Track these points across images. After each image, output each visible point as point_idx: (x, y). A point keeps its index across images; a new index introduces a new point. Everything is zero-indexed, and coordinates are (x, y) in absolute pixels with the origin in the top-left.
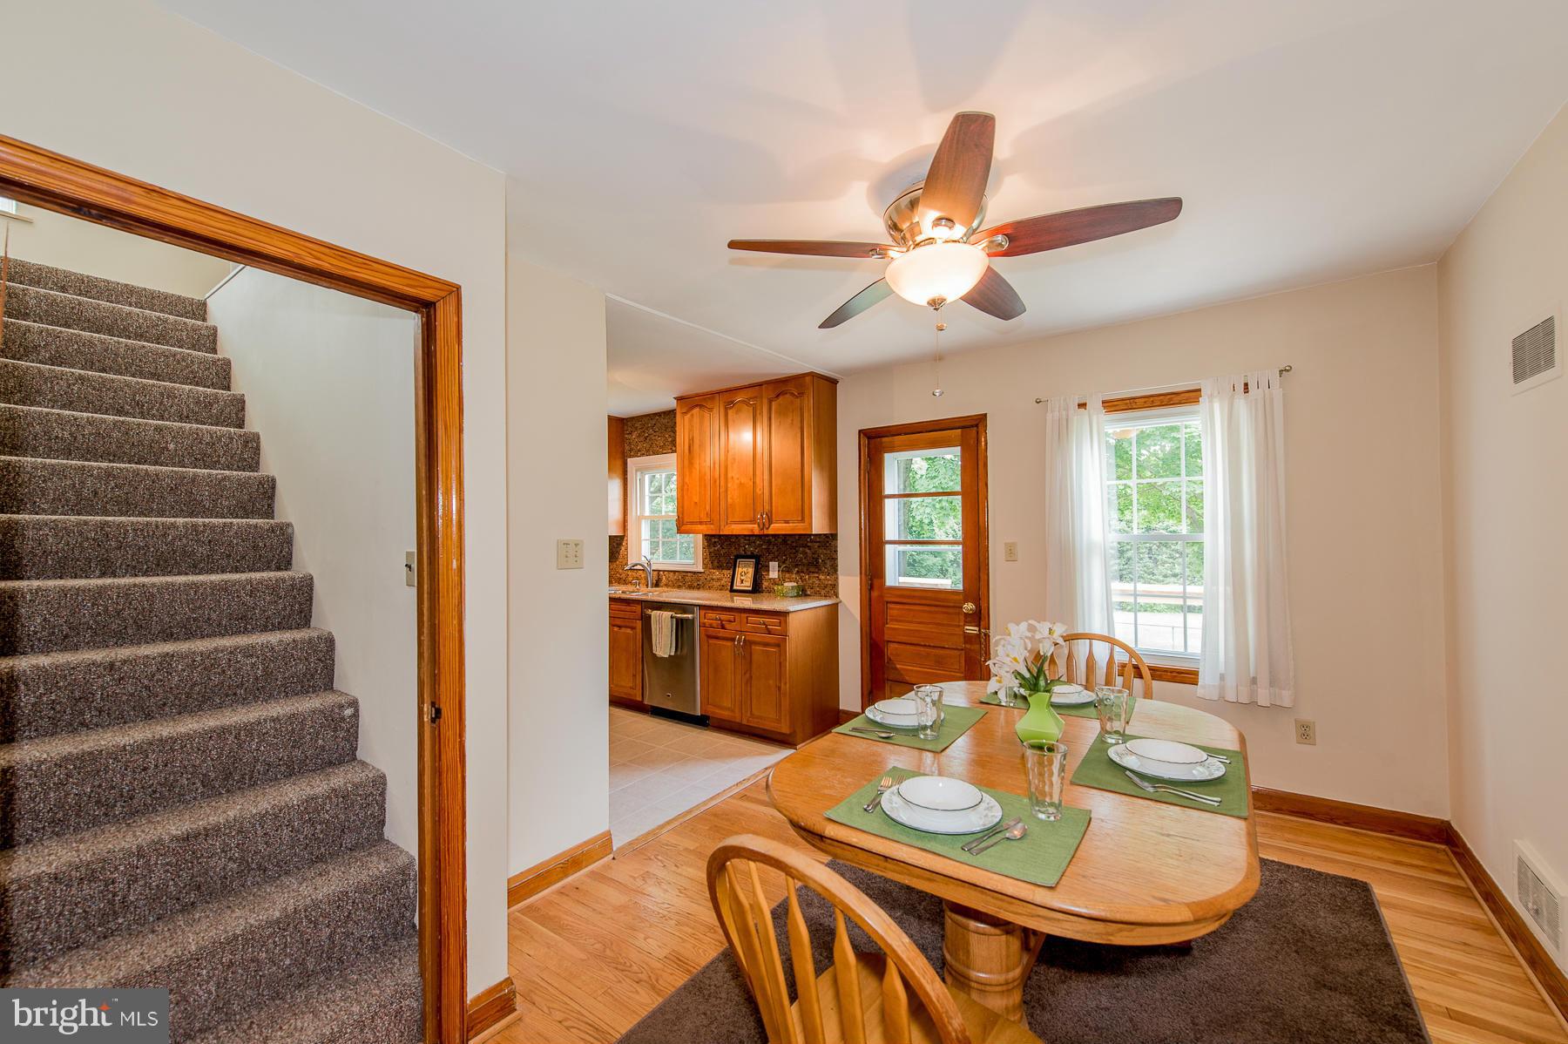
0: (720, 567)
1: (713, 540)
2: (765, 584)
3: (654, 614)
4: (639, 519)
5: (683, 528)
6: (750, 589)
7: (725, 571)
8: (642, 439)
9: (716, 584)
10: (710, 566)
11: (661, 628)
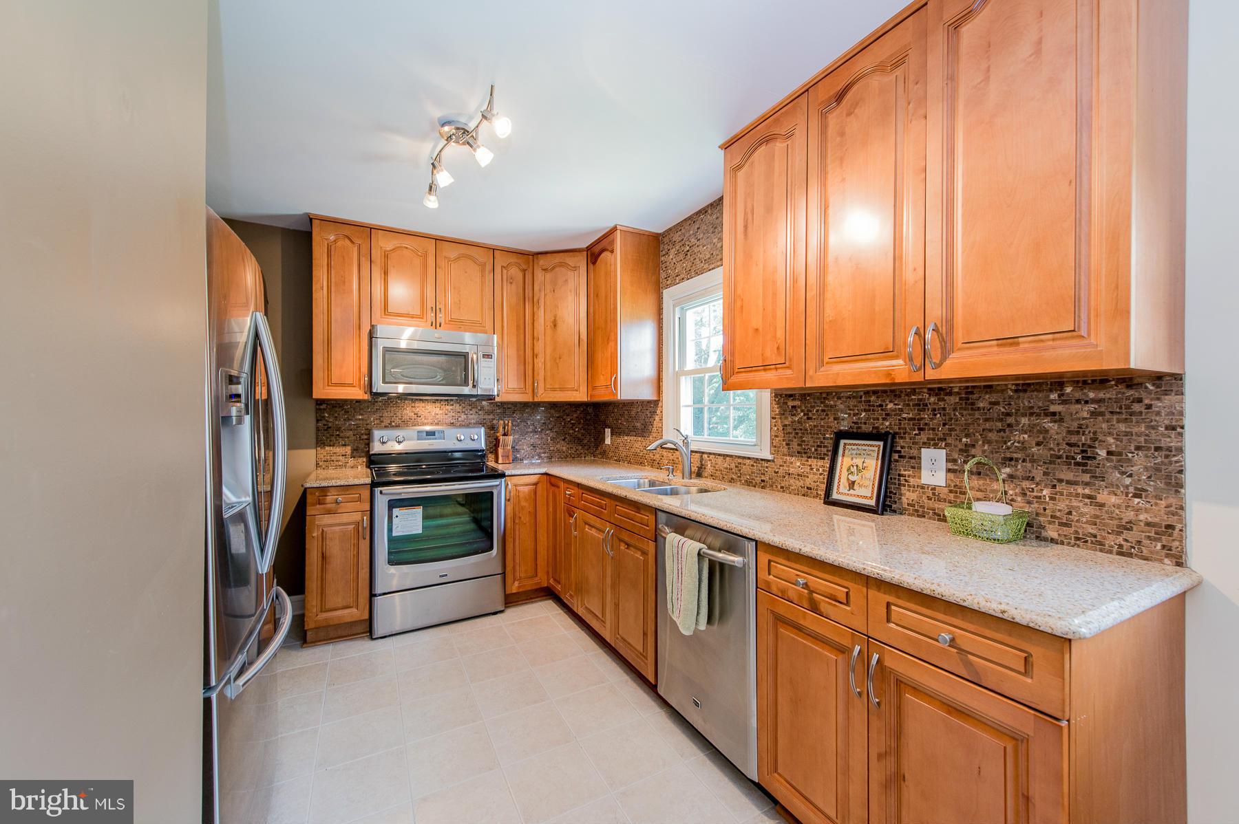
0: (803, 453)
1: (791, 403)
2: (908, 496)
3: (672, 539)
4: (677, 376)
5: (734, 379)
6: (872, 503)
7: (814, 462)
8: (681, 256)
9: (796, 484)
10: (785, 450)
11: (680, 573)
